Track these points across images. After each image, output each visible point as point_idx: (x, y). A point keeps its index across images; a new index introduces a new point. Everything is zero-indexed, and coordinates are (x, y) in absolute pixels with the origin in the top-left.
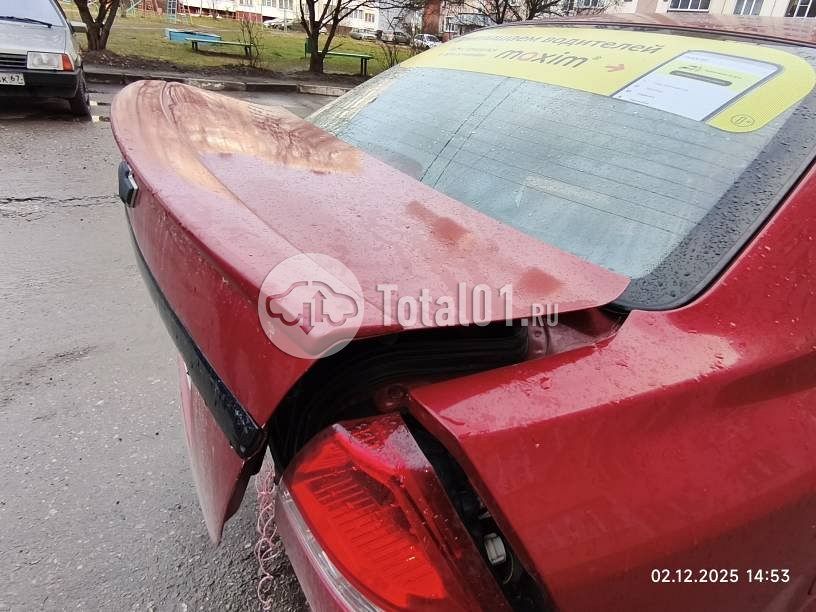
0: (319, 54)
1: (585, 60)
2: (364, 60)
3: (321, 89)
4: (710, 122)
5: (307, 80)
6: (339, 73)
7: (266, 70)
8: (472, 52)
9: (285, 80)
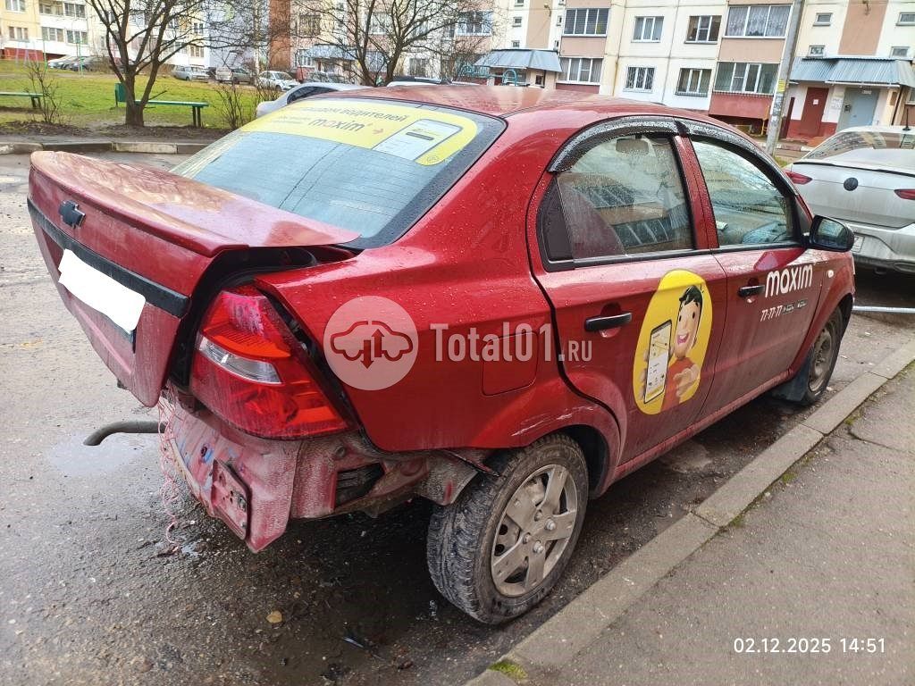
0: (137, 104)
1: (363, 126)
2: (197, 109)
3: (144, 145)
4: (417, 161)
5: (124, 136)
6: (165, 125)
7: (69, 127)
8: (293, 120)
9: (94, 136)
